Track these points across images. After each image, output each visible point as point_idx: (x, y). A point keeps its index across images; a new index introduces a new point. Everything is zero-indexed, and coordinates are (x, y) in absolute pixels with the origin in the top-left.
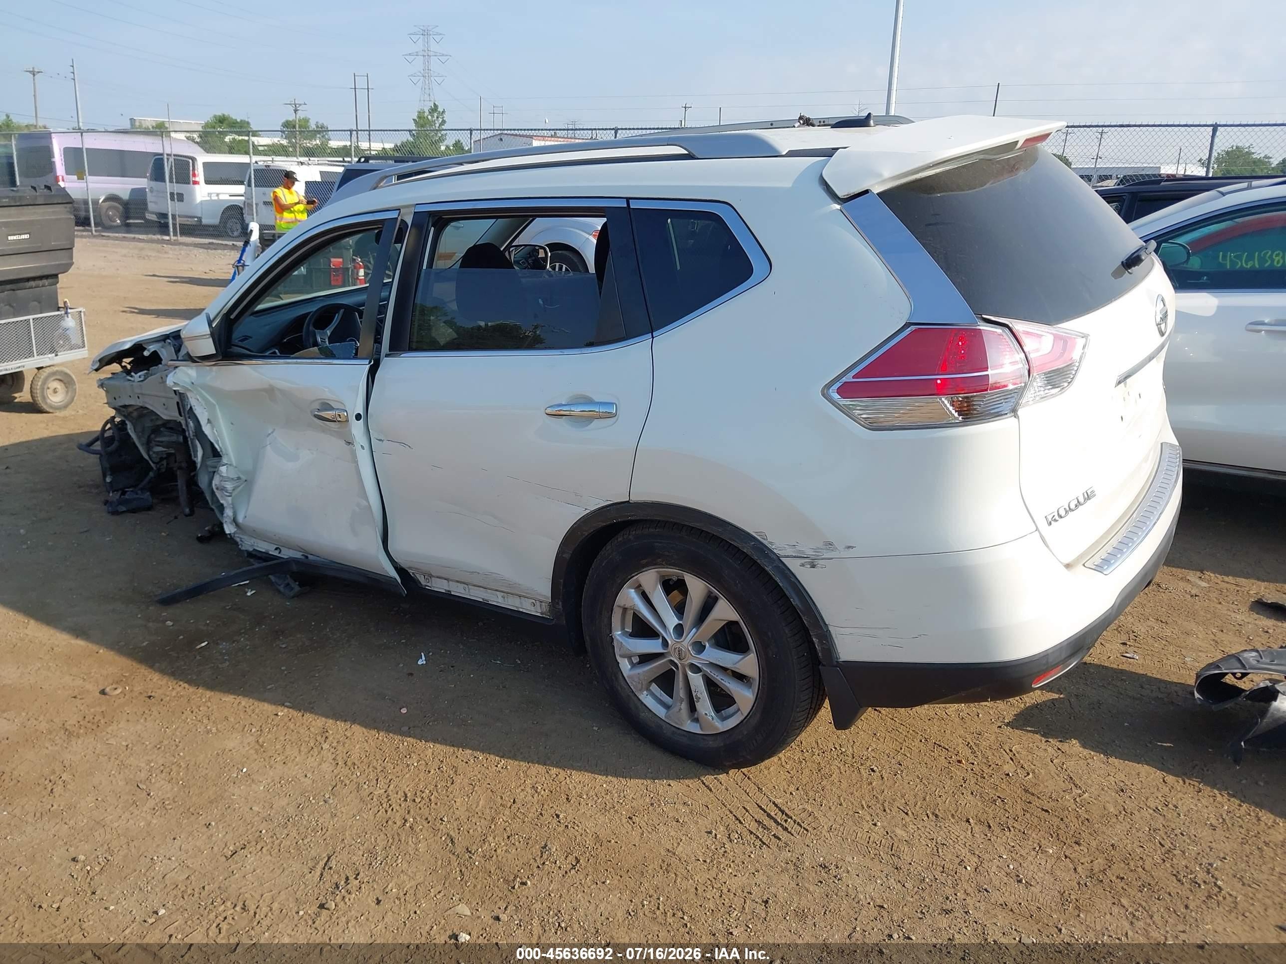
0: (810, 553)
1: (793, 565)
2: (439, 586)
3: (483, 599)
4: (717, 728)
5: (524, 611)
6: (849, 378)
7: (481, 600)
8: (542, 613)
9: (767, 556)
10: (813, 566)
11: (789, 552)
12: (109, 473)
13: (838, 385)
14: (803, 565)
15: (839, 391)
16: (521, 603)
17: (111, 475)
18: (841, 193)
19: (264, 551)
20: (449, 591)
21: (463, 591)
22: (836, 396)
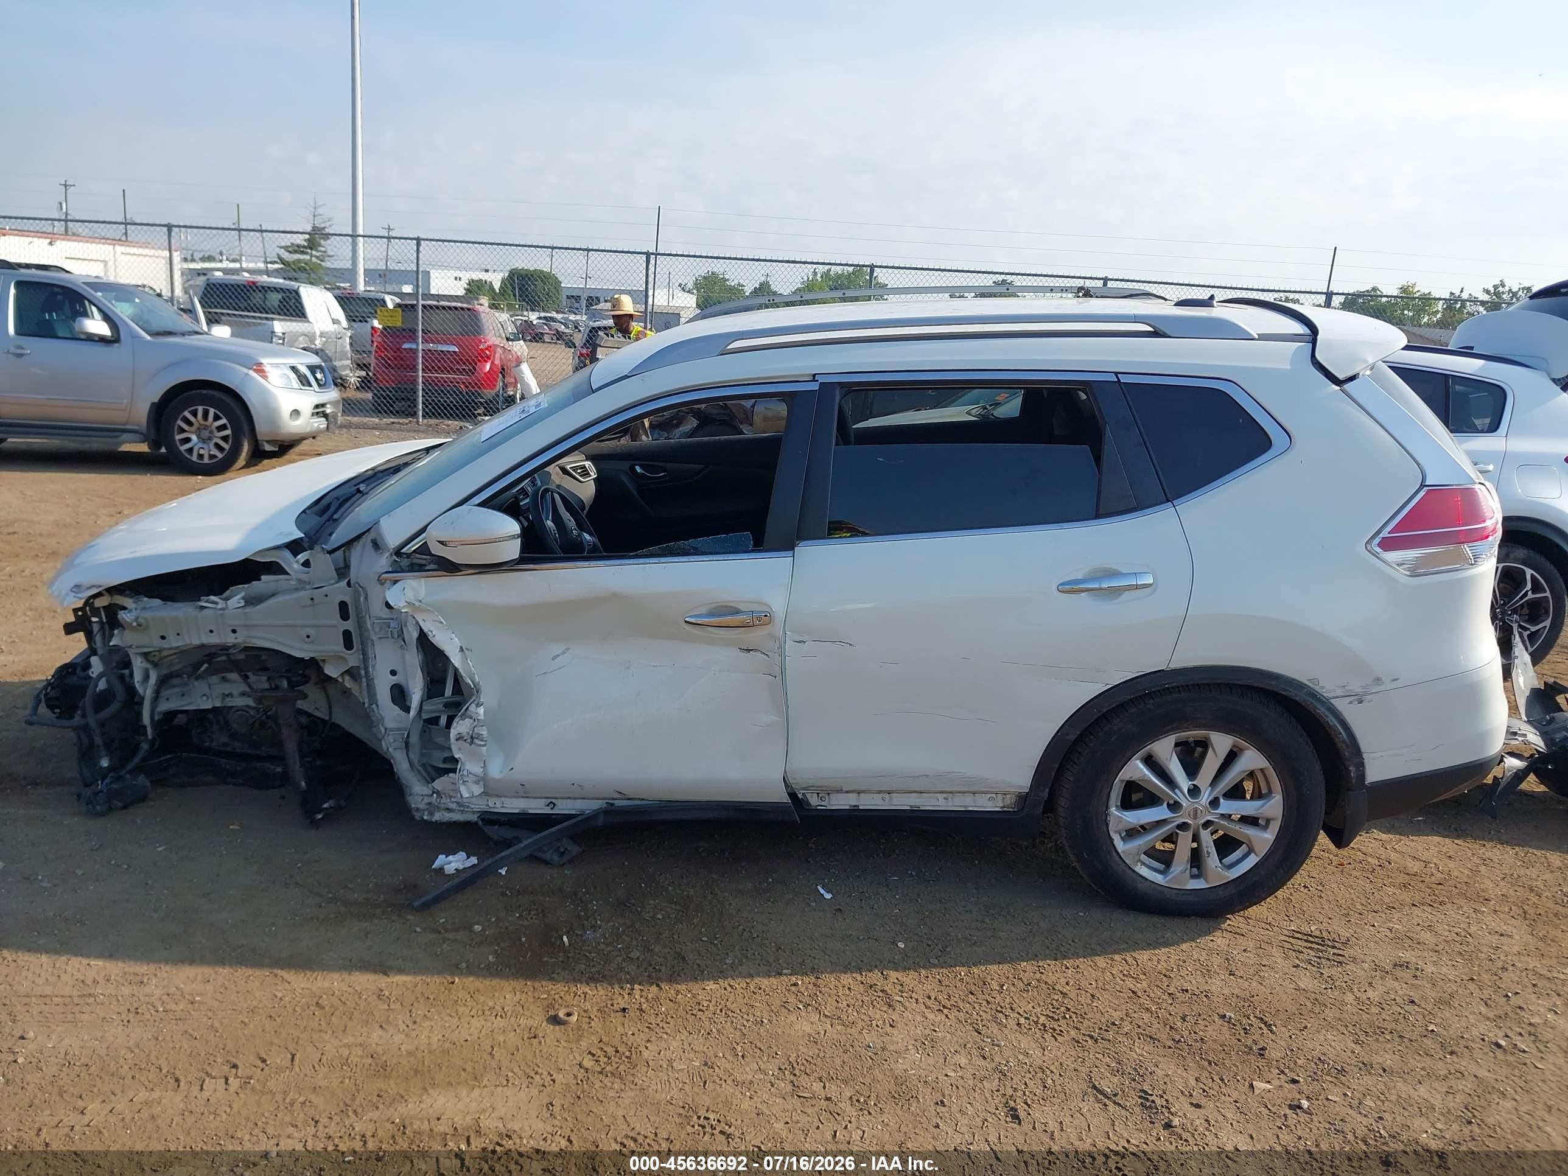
0: (1358, 690)
1: (1340, 705)
2: (840, 802)
3: (911, 806)
4: (1228, 877)
5: (976, 809)
6: (1385, 534)
7: (909, 808)
8: (1001, 808)
9: (1319, 700)
10: (1360, 702)
11: (1340, 692)
12: (104, 752)
13: (1377, 540)
14: (1351, 703)
15: (1379, 545)
16: (975, 801)
17: (107, 755)
18: (1341, 377)
19: (517, 811)
20: (855, 806)
21: (881, 802)
22: (1379, 550)
